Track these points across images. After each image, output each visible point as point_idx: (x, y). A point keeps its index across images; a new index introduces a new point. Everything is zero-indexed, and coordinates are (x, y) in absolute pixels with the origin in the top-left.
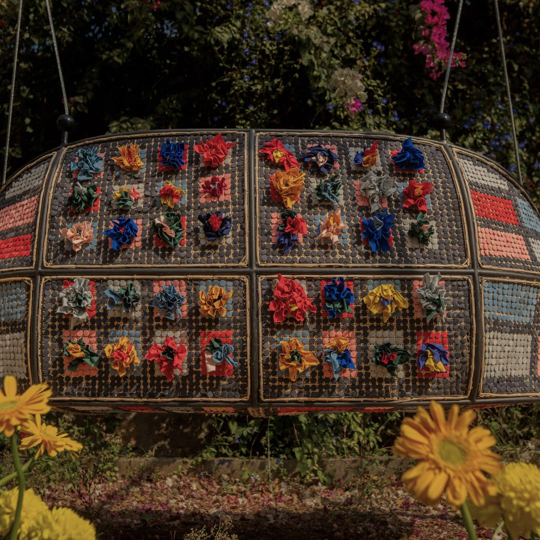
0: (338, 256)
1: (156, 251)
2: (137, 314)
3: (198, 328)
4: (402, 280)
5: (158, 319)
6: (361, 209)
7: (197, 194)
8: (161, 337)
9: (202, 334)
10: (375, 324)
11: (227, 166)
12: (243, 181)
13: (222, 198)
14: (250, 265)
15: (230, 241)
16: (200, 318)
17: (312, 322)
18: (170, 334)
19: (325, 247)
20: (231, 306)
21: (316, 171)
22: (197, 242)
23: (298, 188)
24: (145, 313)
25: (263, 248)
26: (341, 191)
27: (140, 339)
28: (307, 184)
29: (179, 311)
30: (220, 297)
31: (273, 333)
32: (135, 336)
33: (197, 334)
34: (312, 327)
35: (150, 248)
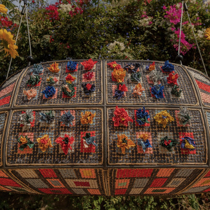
0: (141, 101)
1: (63, 99)
2: (53, 125)
3: (80, 131)
4: (170, 110)
5: (62, 127)
6: (150, 84)
7: (81, 79)
8: (63, 135)
9: (82, 133)
10: (160, 129)
11: (94, 70)
12: (100, 74)
13: (92, 80)
14: (103, 104)
15: (95, 95)
16: (81, 126)
17: (131, 128)
18: (67, 133)
19: (136, 97)
20: (95, 121)
21: (130, 71)
22: (81, 96)
23: (123, 76)
24: (56, 125)
25: (109, 98)
26: (141, 78)
27: (53, 136)
28: (127, 76)
29: (71, 123)
30: (90, 115)
31: (114, 132)
32: (51, 135)
33: (79, 134)
34: (131, 130)
35: (60, 98)
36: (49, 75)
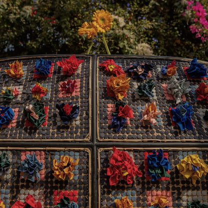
0: (156, 134)
1: (26, 130)
2: (8, 176)
3: (52, 188)
4: (203, 151)
5: (23, 180)
6: (168, 102)
7: (57, 92)
8: (25, 194)
9: (55, 193)
10: (186, 185)
11: (78, 74)
12: (88, 83)
13: (74, 94)
14: (92, 140)
15: (78, 123)
16: (54, 180)
17: (138, 184)
18: (31, 192)
19: (146, 127)
20: (77, 171)
21: (137, 77)
22: (55, 123)
23: (126, 88)
24: (14, 176)
25: (101, 128)
26: (154, 90)
27: (9, 196)
28: (132, 86)
29: (38, 175)
30: (68, 165)
31: (109, 193)
32: (5, 194)
33: (51, 193)
34: (138, 188)
35: (22, 127)
36: (6, 82)
